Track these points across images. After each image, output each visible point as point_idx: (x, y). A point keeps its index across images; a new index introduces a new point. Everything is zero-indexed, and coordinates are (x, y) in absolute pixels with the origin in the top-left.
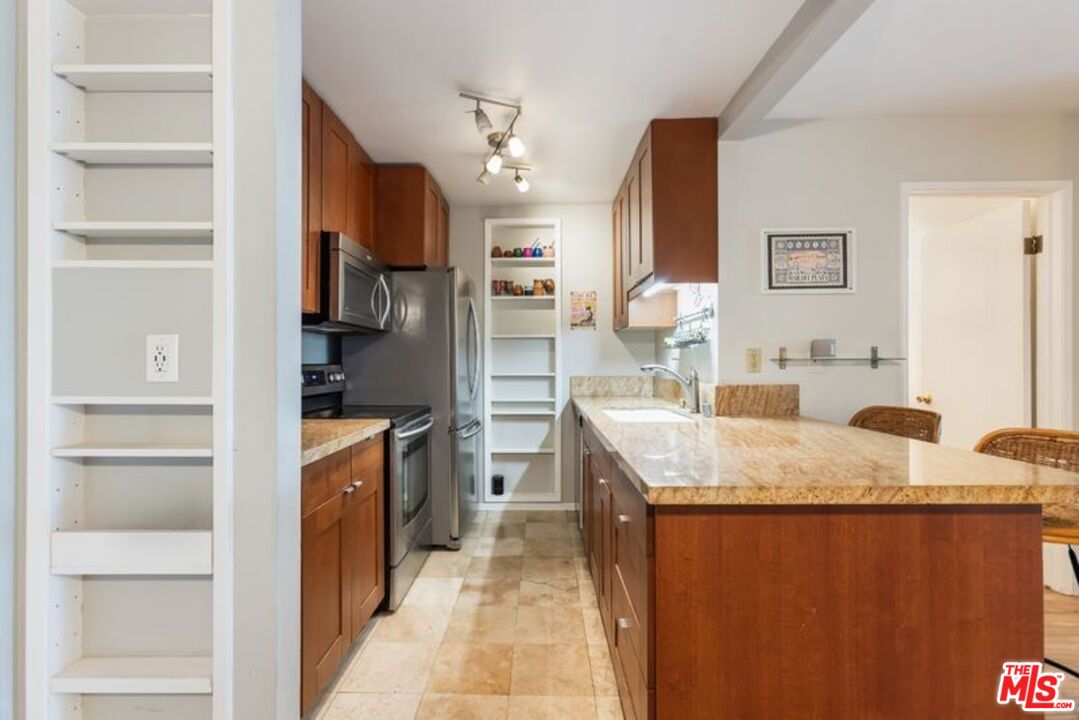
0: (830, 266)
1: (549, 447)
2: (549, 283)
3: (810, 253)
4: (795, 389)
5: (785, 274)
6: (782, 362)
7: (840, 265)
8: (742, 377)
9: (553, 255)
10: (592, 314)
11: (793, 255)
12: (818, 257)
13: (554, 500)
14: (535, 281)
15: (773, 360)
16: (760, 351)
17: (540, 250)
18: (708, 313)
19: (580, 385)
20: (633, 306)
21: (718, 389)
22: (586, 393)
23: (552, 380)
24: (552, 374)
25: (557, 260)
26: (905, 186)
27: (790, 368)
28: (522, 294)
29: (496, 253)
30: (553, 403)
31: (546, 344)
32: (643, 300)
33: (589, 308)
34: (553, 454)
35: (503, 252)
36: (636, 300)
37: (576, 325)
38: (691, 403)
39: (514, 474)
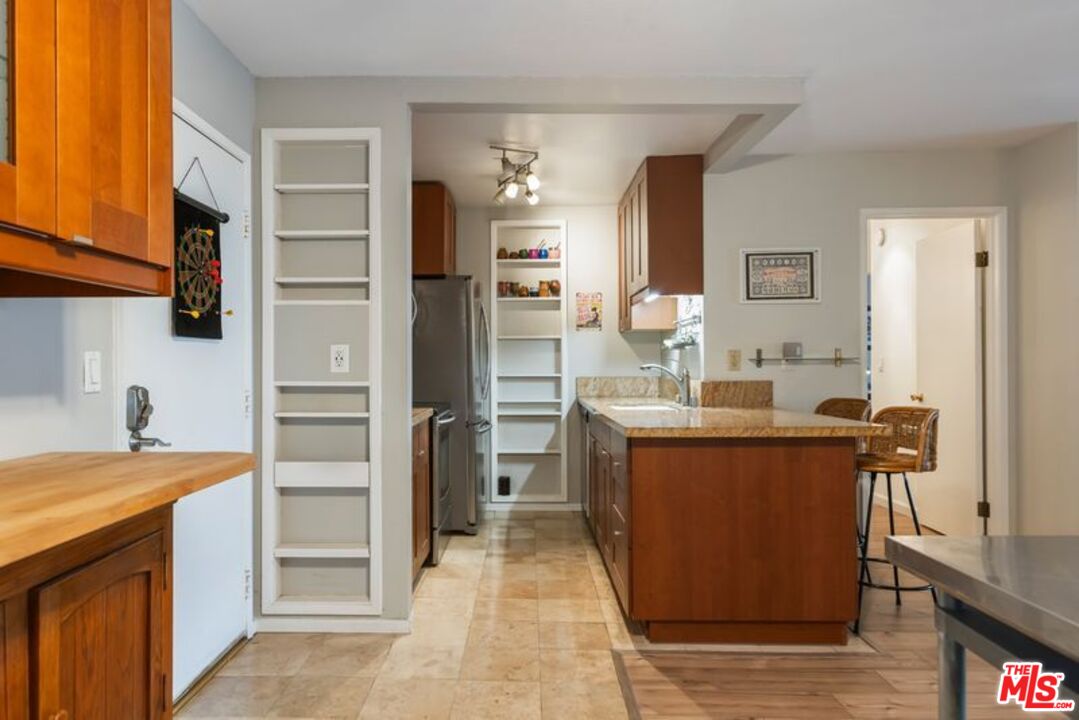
0: (799, 280)
1: (554, 448)
2: (554, 284)
3: (782, 269)
4: (770, 384)
5: (761, 287)
6: (759, 362)
7: (808, 279)
8: (725, 374)
9: (559, 257)
10: (597, 315)
11: (768, 271)
12: (788, 272)
13: (561, 500)
14: (541, 283)
15: (751, 360)
16: (739, 352)
17: (546, 251)
18: (696, 319)
19: (586, 385)
20: (635, 310)
21: (704, 385)
22: (591, 393)
23: (557, 381)
24: (558, 375)
25: (563, 260)
26: (864, 211)
27: (765, 367)
28: (528, 296)
29: (502, 254)
30: (559, 404)
31: (552, 345)
32: (644, 304)
33: (594, 309)
34: (559, 455)
35: (509, 252)
36: (639, 304)
37: (581, 326)
38: (683, 395)
39: (520, 474)
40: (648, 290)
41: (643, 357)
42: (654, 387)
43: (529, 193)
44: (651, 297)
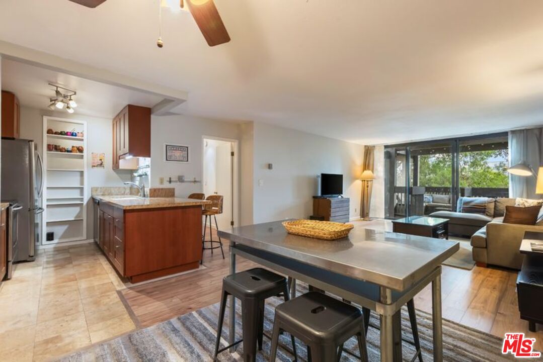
0: (183, 155)
1: (79, 217)
2: (80, 148)
3: (178, 151)
4: (174, 189)
5: (171, 157)
6: (170, 182)
7: (186, 155)
8: (158, 186)
9: (83, 136)
10: (102, 162)
11: (173, 151)
12: (180, 153)
13: (83, 239)
14: (73, 147)
15: (167, 181)
16: (163, 178)
17: (75, 133)
18: (148, 166)
19: (96, 190)
20: (121, 161)
21: (150, 190)
22: (99, 194)
23: (82, 189)
24: (82, 186)
25: (85, 138)
27: (172, 183)
28: (65, 151)
29: (50, 131)
30: (82, 199)
31: (79, 174)
32: (126, 160)
33: (101, 160)
34: (82, 220)
35: (54, 132)
36: (123, 160)
37: (94, 166)
38: (142, 194)
39: (59, 231)
40: (128, 154)
41: (124, 179)
42: (128, 191)
43: (68, 107)
44: (129, 157)
